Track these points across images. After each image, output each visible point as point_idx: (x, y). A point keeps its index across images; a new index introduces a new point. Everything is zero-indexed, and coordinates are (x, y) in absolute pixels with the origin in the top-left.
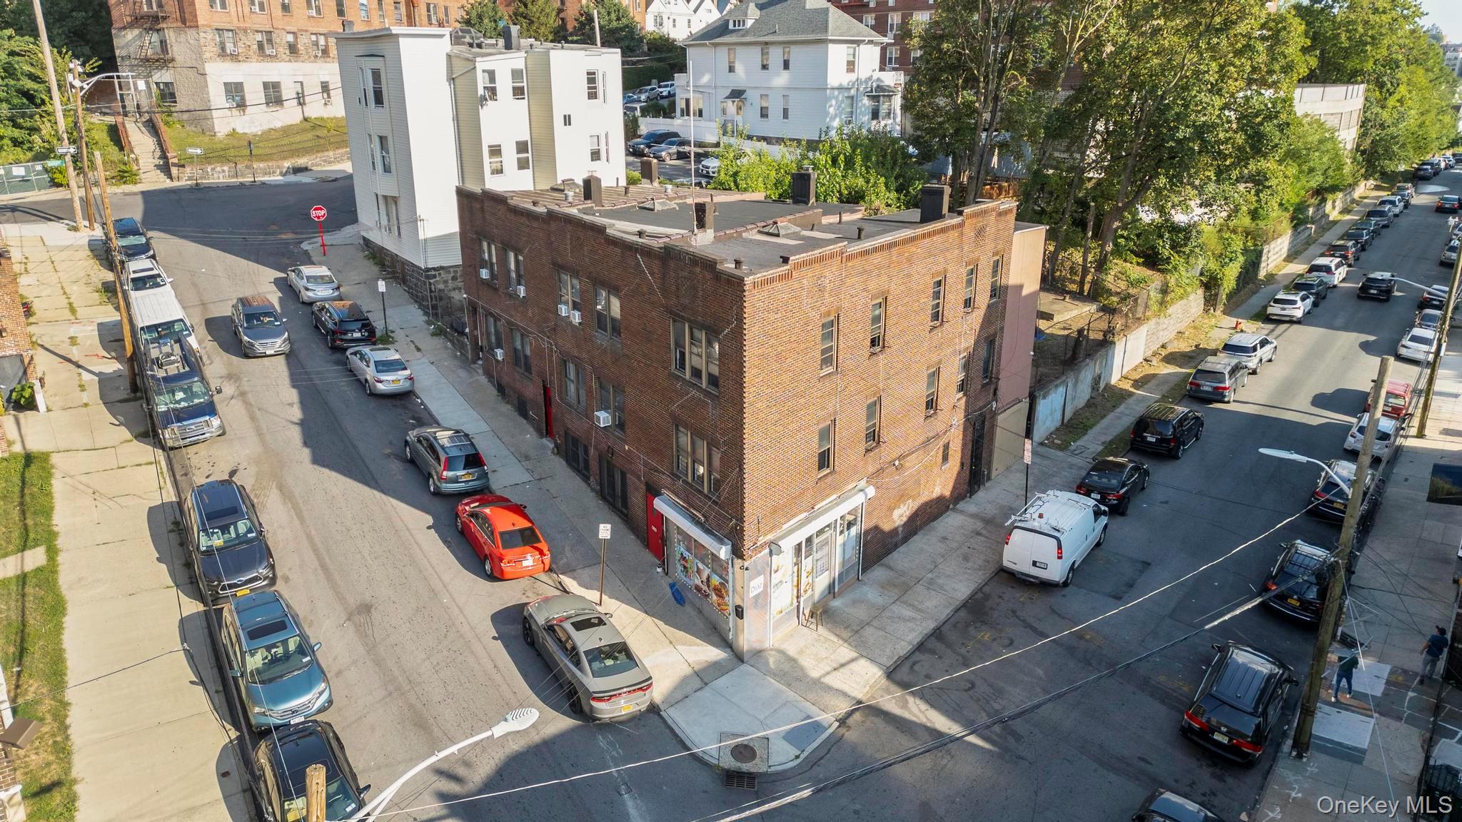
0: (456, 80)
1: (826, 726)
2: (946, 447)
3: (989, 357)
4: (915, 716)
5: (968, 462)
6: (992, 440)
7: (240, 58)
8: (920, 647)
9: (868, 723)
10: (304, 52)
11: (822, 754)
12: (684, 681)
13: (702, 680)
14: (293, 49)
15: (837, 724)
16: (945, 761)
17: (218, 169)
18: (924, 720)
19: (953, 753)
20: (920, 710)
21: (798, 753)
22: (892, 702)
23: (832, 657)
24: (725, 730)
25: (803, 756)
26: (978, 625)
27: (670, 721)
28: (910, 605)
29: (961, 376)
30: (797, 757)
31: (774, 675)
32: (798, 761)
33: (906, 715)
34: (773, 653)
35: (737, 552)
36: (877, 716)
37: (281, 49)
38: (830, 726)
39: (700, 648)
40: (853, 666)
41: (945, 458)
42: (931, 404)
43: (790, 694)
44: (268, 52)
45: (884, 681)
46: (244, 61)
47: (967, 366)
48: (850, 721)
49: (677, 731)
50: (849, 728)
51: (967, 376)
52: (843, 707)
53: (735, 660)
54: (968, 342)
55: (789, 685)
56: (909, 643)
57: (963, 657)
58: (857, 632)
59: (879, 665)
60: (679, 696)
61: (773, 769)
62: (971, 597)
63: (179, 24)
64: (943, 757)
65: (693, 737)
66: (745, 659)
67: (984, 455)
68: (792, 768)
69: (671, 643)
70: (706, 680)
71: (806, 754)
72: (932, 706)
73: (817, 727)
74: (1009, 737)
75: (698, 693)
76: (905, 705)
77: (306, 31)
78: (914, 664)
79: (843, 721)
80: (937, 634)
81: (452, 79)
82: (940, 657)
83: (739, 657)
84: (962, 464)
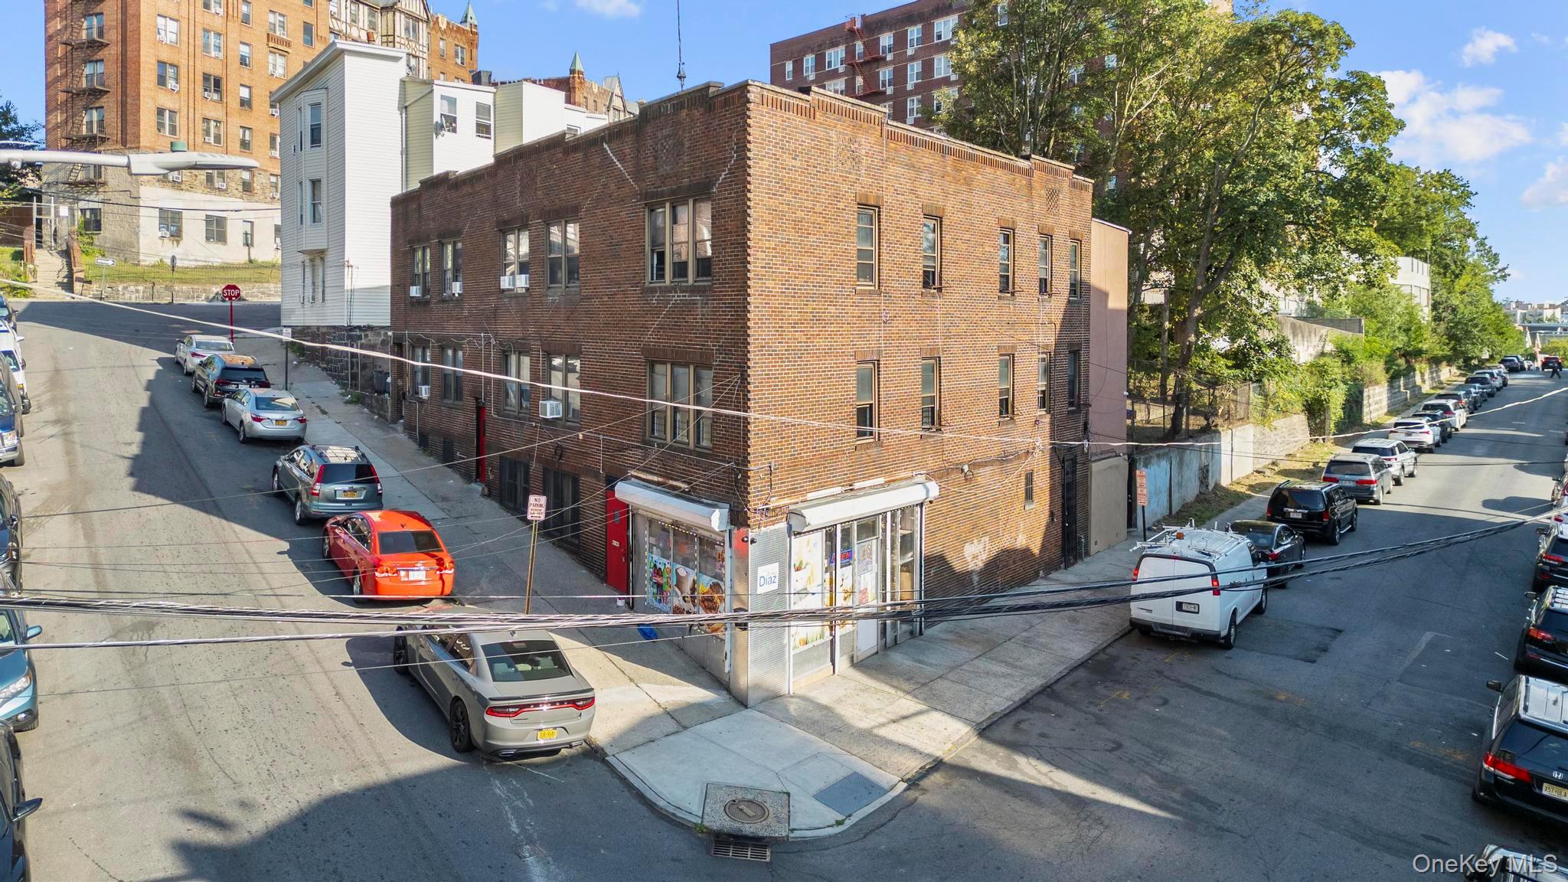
0: (409, 109)
1: (886, 787)
2: (1029, 478)
3: (1074, 376)
4: (1034, 778)
5: (1058, 513)
6: (1087, 495)
7: (183, 187)
8: (1025, 704)
9: (955, 786)
10: (260, 192)
11: (883, 821)
12: (648, 721)
13: (678, 722)
14: (247, 187)
15: (904, 785)
16: (1094, 833)
17: (132, 288)
18: (1049, 783)
19: (1106, 822)
20: (1040, 772)
21: (840, 818)
22: (992, 761)
23: (889, 709)
24: (715, 780)
25: (848, 823)
26: (1109, 684)
27: (620, 769)
28: (1002, 662)
29: (1042, 385)
30: (839, 823)
31: (798, 723)
32: (840, 829)
33: (1016, 776)
34: (796, 700)
35: (738, 518)
36: (970, 778)
37: (233, 184)
38: (893, 788)
39: (677, 688)
40: (921, 718)
41: (1029, 495)
42: (1006, 407)
43: (824, 745)
44: (217, 185)
45: (974, 739)
46: (187, 190)
47: (1048, 371)
48: (926, 783)
49: (632, 779)
50: (925, 791)
51: (1049, 386)
52: (913, 765)
53: (734, 704)
54: (1048, 337)
55: (822, 735)
56: (1007, 699)
57: (1095, 716)
58: (924, 685)
59: (966, 721)
60: (638, 738)
61: (797, 834)
62: (1093, 656)
63: (119, 146)
64: (1090, 828)
65: (659, 789)
66: (751, 702)
67: (1079, 515)
68: (830, 837)
69: (631, 680)
70: (685, 723)
71: (854, 819)
72: (1058, 767)
73: (870, 788)
74: (1197, 805)
75: (671, 738)
76: (1013, 766)
77: (265, 171)
78: (1020, 722)
79: (913, 783)
80: (1048, 690)
81: (404, 108)
82: (1058, 716)
83: (741, 702)
84: (1052, 514)
